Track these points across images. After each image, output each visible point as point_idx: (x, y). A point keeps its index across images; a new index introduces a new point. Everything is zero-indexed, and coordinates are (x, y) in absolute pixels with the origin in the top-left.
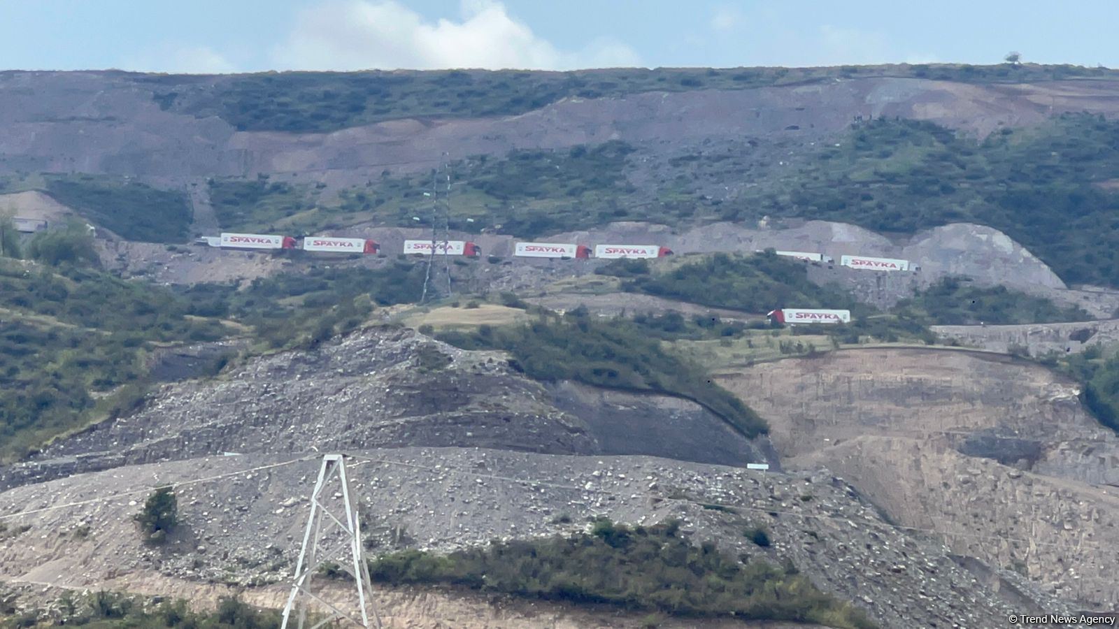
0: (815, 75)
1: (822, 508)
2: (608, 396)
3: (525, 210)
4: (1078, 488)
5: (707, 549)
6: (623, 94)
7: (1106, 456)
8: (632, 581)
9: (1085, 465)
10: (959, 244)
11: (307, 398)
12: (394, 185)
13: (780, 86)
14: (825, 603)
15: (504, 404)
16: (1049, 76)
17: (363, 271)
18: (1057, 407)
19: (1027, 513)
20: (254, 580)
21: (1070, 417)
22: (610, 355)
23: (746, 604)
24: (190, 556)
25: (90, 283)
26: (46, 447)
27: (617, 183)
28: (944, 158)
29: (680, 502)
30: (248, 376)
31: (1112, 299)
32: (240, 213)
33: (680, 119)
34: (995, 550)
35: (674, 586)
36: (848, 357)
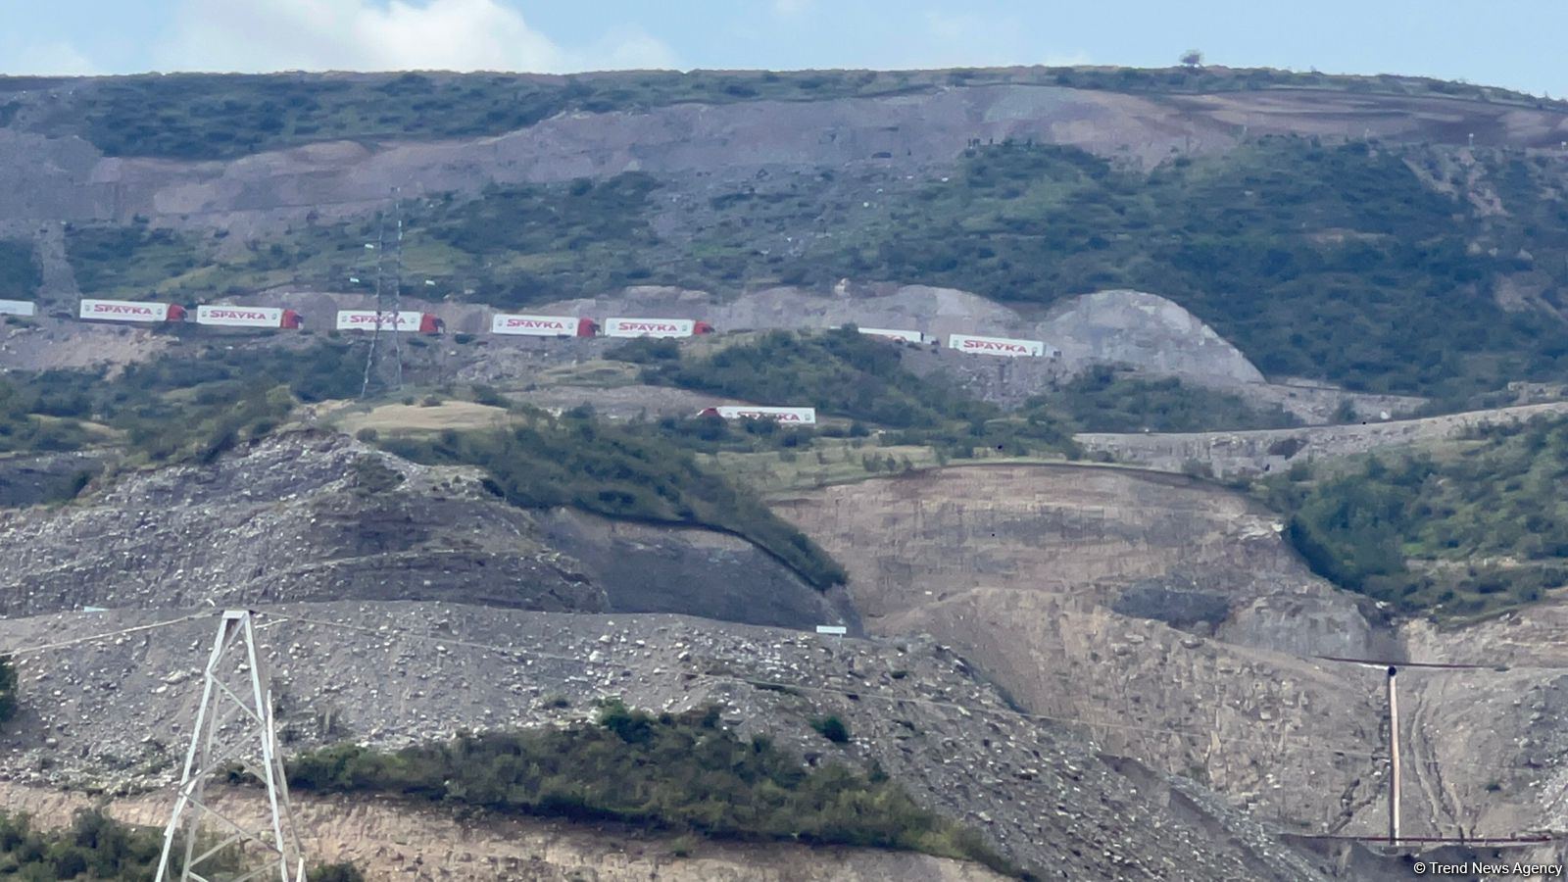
0: (913, 82)
1: (921, 688)
2: (623, 530)
3: (507, 269)
4: (1279, 660)
5: (760, 745)
6: (644, 108)
7: (1319, 617)
8: (656, 790)
9: (1289, 630)
10: (1113, 318)
11: (202, 531)
12: (324, 234)
13: (865, 96)
14: (925, 822)
15: (476, 541)
16: (1241, 84)
17: (279, 353)
18: (1251, 548)
19: (1208, 696)
20: (125, 786)
21: (1269, 561)
22: (625, 473)
23: (813, 822)
24: (34, 754)
27: (635, 231)
28: (1093, 198)
29: (722, 680)
30: (119, 499)
31: (1330, 396)
32: (108, 272)
33: (725, 142)
34: (1163, 748)
35: (711, 797)
36: (958, 476)
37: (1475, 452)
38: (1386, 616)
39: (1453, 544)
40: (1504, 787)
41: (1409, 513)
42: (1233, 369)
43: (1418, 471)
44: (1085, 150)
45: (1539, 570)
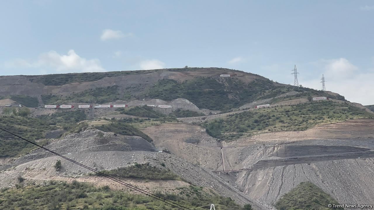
0: (151, 71)
1: (173, 159)
2: (125, 136)
3: (100, 99)
4: (207, 148)
5: (155, 167)
6: (116, 76)
7: (211, 141)
8: (143, 174)
9: (207, 143)
10: (179, 102)
11: (79, 142)
12: (75, 95)
13: (144, 74)
14: (176, 176)
15: (115, 142)
16: (193, 70)
17: (72, 111)
18: (202, 133)
19: (199, 153)
20: (77, 176)
21: (204, 135)
22: (125, 129)
23: (163, 177)
25: (31, 120)
26: (30, 152)
27: (116, 93)
28: (175, 86)
29: (149, 159)
30: (67, 138)
31: (208, 111)
32: (47, 101)
33: (126, 80)
34: (194, 160)
35: (150, 174)
36: (164, 125)
37: (229, 118)
38: (219, 141)
39: (227, 131)
40: (238, 163)
41: (221, 127)
42: (195, 108)
43: (222, 121)
44: (174, 79)
45: (239, 134)
